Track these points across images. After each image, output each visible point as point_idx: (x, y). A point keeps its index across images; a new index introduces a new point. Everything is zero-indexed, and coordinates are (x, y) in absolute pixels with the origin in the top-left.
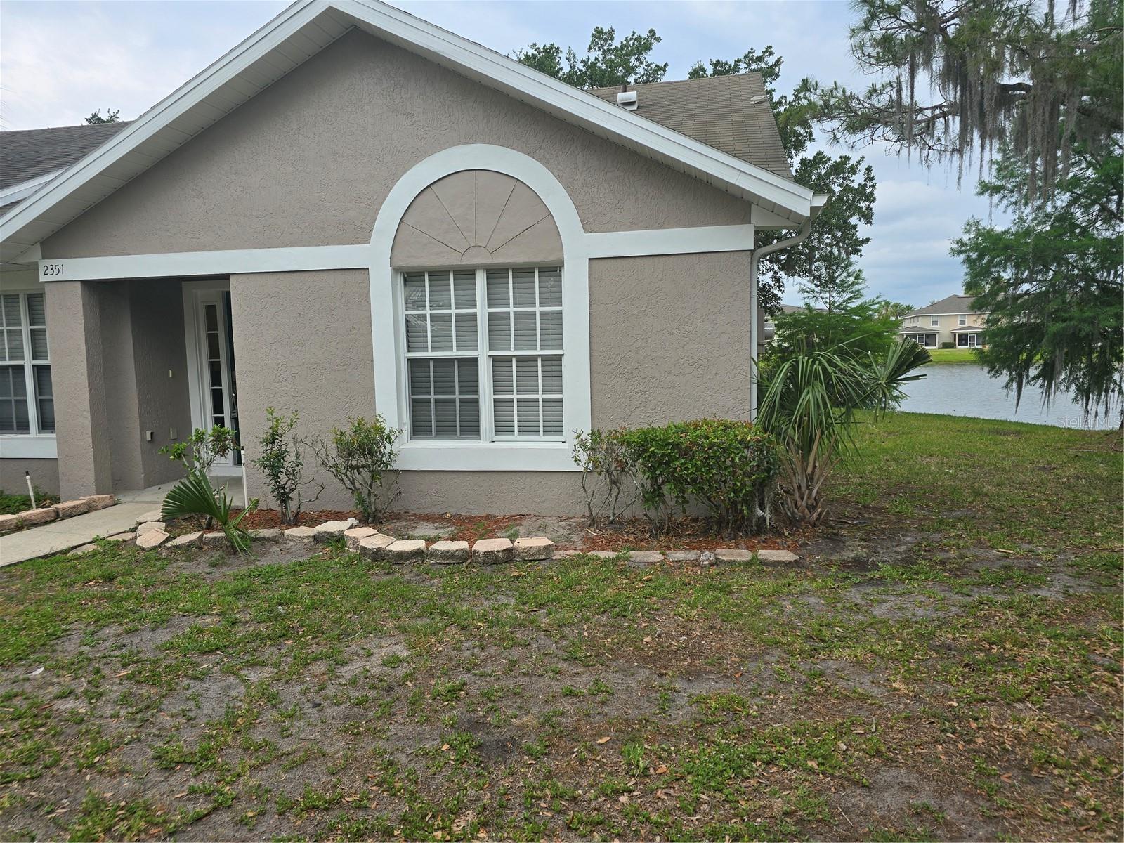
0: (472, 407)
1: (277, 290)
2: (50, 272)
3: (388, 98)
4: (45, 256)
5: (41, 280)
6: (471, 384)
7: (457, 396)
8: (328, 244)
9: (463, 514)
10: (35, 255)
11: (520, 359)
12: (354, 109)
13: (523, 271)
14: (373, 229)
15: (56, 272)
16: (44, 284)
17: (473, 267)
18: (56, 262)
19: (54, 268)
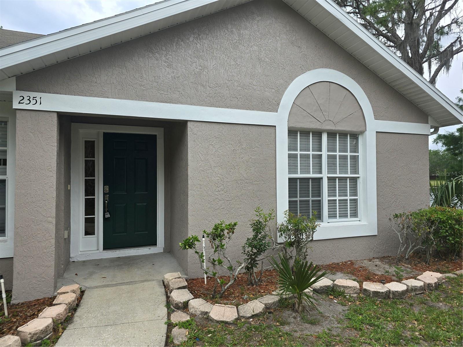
0: (318, 205)
1: (220, 134)
2: (26, 101)
3: (289, 36)
4: (19, 88)
5: (14, 107)
6: (318, 192)
7: (311, 199)
8: (253, 110)
9: (320, 264)
10: (11, 87)
11: (340, 179)
12: (271, 37)
13: (343, 135)
14: (279, 104)
15: (34, 102)
16: (17, 111)
17: (324, 131)
18: (32, 94)
19: (31, 99)
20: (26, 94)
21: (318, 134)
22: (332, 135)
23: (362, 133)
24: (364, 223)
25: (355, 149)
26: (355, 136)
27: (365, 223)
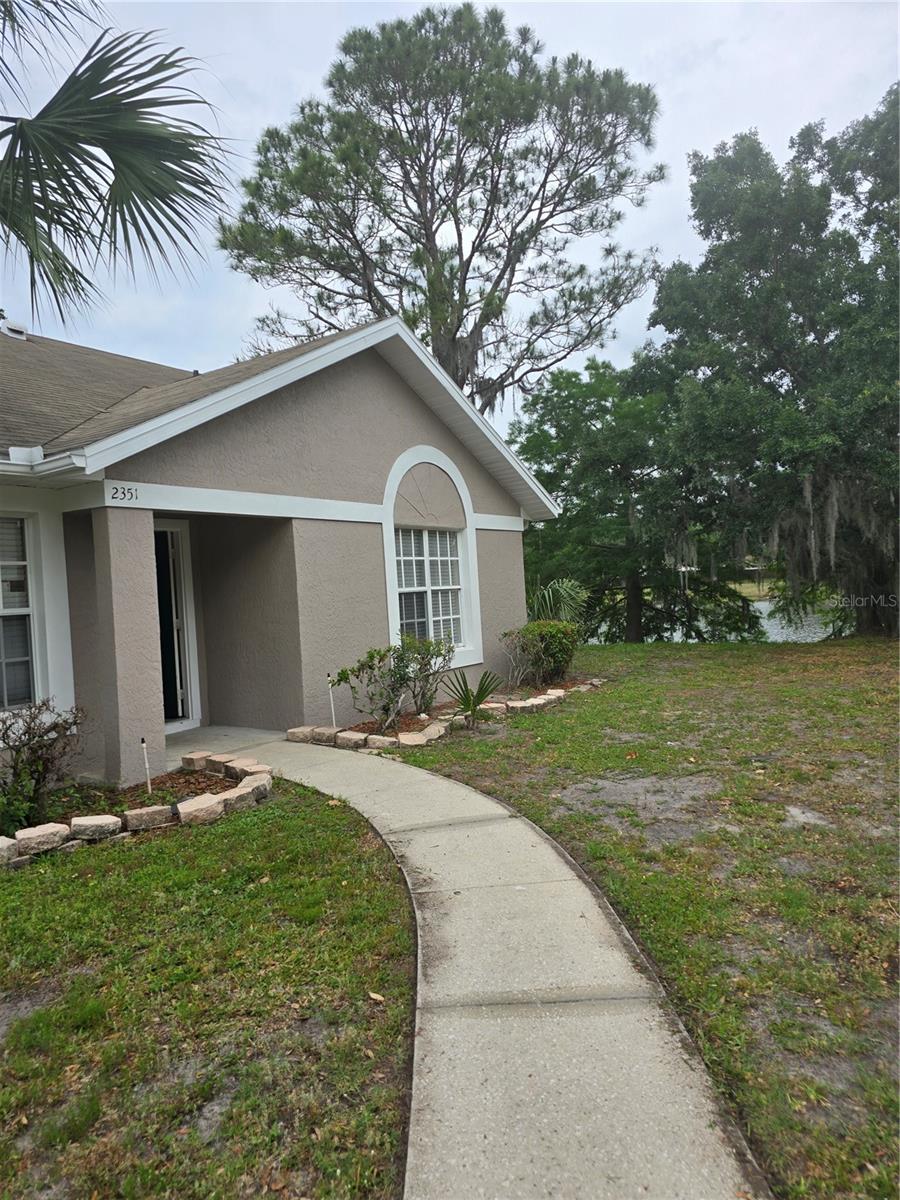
0: (424, 628)
2: (120, 495)
5: (106, 504)
6: (423, 611)
7: (416, 620)
11: (443, 592)
13: (443, 533)
14: (383, 493)
15: (128, 496)
16: (108, 509)
17: (425, 528)
18: (128, 485)
19: (126, 492)
20: (120, 484)
21: (419, 533)
22: (432, 533)
23: (461, 530)
24: (468, 648)
25: (454, 552)
26: (453, 534)
27: (471, 648)
